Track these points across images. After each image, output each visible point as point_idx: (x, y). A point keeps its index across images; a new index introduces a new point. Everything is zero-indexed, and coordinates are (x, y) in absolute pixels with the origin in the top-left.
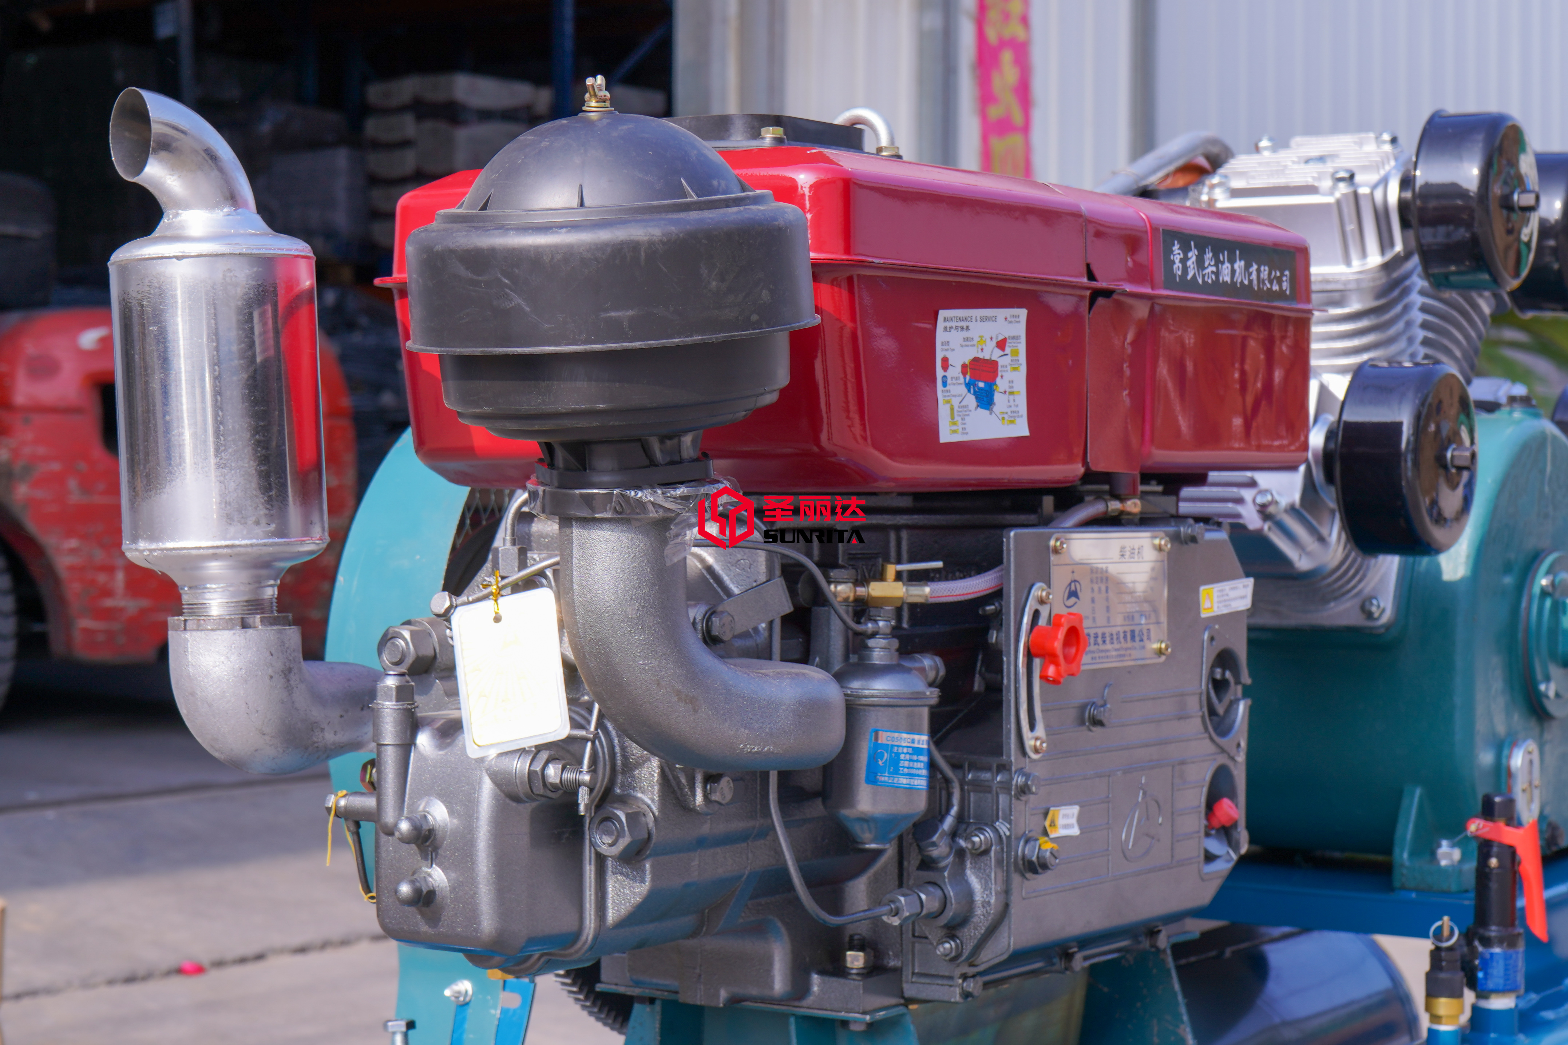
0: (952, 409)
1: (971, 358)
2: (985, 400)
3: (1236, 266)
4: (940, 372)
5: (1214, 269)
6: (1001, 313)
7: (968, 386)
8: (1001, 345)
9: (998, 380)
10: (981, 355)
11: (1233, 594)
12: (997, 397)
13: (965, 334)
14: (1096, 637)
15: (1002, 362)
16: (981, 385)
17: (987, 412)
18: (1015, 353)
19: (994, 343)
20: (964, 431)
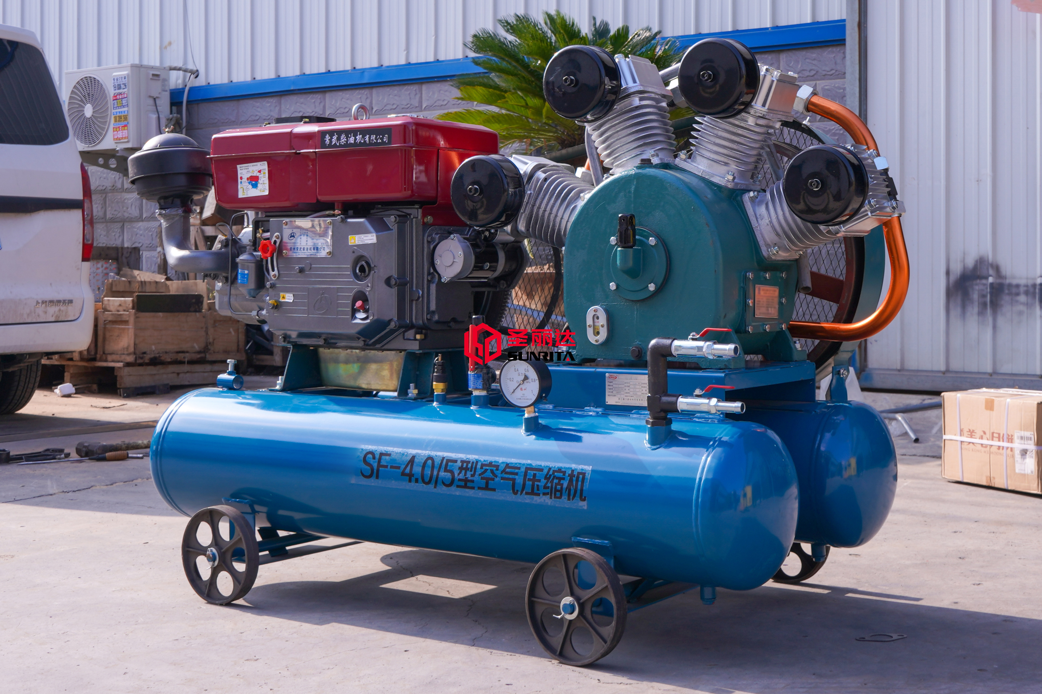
0: (243, 189)
1: (250, 176)
2: (255, 186)
3: (357, 137)
4: (239, 180)
5: (346, 140)
6: (259, 164)
7: (249, 183)
8: (260, 172)
9: (259, 181)
10: (253, 175)
11: (365, 238)
12: (259, 185)
13: (247, 170)
14: (301, 248)
15: (260, 176)
16: (254, 182)
17: (255, 189)
18: (264, 173)
19: (257, 171)
20: (247, 194)
